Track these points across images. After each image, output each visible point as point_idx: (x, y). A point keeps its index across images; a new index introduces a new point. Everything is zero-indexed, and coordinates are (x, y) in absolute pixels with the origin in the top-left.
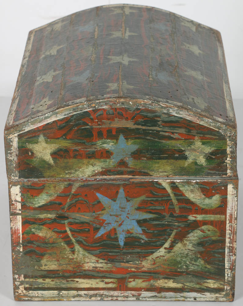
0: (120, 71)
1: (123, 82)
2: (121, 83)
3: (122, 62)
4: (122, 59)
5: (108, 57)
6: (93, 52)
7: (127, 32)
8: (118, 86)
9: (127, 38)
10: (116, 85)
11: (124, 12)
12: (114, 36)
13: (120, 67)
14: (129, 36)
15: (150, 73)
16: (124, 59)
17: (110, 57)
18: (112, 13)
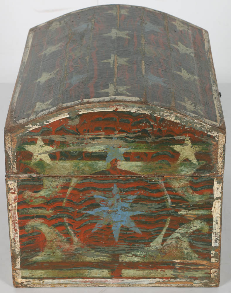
0: (118, 23)
1: (116, 15)
2: (118, 13)
3: (117, 31)
4: (117, 33)
5: (129, 38)
6: (144, 47)
7: (112, 61)
8: (120, 11)
9: (112, 55)
10: (122, 13)
11: (115, 87)
12: (125, 60)
13: (119, 26)
14: (110, 58)
15: (93, 25)
16: (115, 34)
17: (128, 38)
18: (128, 87)
